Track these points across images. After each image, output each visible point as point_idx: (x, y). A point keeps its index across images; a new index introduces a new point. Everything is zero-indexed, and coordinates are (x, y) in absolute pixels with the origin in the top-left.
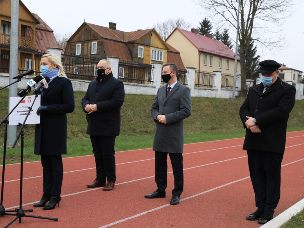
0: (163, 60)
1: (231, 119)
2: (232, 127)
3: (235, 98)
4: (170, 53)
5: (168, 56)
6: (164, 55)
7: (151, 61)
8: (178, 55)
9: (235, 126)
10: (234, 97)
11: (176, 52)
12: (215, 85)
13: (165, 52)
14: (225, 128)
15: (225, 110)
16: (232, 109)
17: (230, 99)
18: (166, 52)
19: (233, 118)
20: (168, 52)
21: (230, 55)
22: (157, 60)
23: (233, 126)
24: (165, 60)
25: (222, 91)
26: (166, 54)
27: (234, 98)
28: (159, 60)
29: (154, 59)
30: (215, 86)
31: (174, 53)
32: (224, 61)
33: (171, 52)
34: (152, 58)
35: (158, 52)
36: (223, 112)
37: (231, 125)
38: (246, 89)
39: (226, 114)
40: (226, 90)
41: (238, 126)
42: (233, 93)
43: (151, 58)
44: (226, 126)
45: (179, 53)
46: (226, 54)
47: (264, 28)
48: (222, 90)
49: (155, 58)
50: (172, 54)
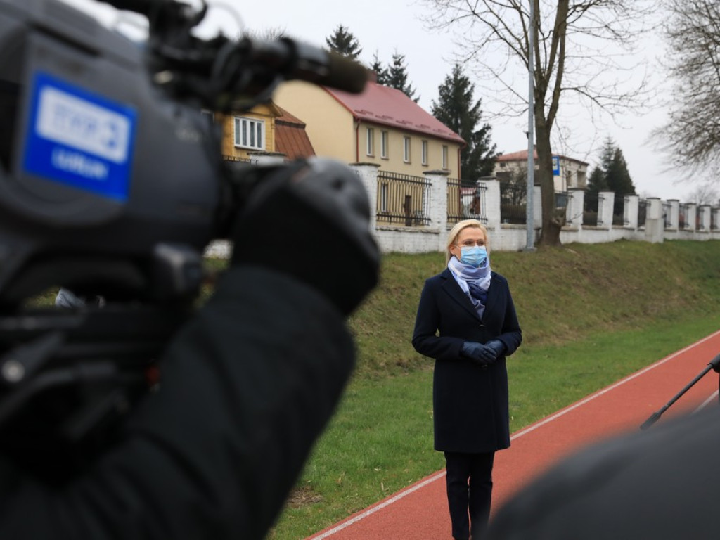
0: (267, 145)
1: (554, 308)
2: (565, 328)
3: (534, 248)
4: (280, 127)
5: (277, 133)
6: (267, 132)
7: (234, 150)
8: (300, 130)
9: (571, 328)
10: (532, 246)
11: (294, 122)
12: (487, 217)
13: (269, 123)
14: (554, 333)
15: (531, 284)
16: (544, 280)
17: (520, 251)
18: (272, 125)
19: (557, 305)
20: (277, 122)
21: (429, 127)
22: (249, 146)
23: (567, 326)
24: (272, 146)
25: (504, 232)
26: (273, 131)
27: (532, 249)
28: (256, 147)
29: (241, 145)
30: (486, 219)
31: (290, 124)
32: (416, 144)
33: (283, 123)
34: (238, 142)
35: (252, 124)
36: (530, 291)
37: (561, 324)
38: (557, 222)
39: (538, 295)
40: (511, 228)
41: (576, 328)
42: (527, 234)
43: (235, 142)
44: (554, 330)
45: (303, 126)
46: (420, 124)
47: (595, 58)
48: (503, 228)
49: (245, 143)
50: (286, 128)
